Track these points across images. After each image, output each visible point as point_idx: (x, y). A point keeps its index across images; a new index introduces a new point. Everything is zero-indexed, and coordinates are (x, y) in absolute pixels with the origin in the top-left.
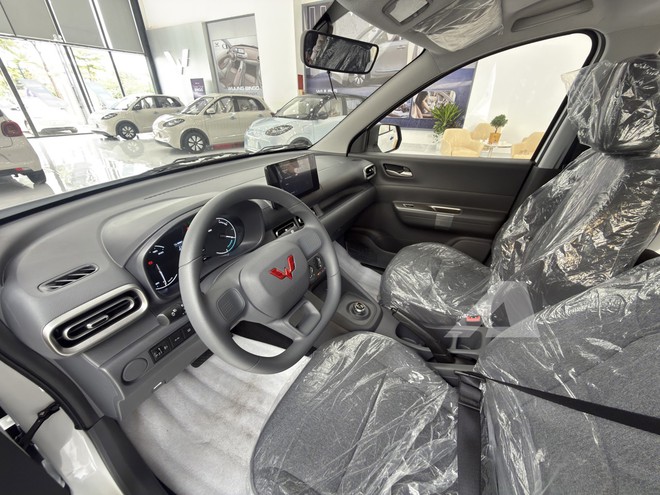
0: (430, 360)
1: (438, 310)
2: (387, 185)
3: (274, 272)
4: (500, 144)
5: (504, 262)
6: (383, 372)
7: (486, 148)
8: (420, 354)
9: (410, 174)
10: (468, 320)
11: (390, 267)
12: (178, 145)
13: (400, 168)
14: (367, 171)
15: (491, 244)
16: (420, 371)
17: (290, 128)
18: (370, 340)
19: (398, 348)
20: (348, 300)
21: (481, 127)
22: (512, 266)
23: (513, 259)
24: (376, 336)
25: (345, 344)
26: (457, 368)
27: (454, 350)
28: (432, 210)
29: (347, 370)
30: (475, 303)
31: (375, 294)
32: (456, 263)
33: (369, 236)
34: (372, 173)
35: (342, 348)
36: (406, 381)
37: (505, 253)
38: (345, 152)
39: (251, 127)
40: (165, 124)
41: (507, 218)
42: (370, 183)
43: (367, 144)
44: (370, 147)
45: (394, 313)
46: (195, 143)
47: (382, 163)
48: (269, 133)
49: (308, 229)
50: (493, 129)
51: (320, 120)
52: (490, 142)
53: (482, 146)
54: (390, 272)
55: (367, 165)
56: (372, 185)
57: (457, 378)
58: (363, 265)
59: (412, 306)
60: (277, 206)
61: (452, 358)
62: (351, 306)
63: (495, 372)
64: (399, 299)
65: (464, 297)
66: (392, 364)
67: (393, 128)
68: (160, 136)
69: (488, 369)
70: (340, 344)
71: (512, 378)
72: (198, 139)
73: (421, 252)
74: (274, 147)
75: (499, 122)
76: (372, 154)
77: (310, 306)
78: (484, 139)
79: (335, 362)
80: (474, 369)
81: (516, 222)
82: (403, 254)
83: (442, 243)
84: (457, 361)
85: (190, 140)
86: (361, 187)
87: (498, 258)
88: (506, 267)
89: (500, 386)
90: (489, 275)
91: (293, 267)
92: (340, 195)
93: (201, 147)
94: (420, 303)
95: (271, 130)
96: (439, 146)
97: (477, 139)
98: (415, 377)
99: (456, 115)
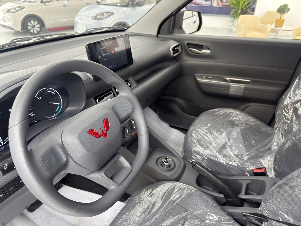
0: (224, 204)
1: (230, 163)
2: (189, 61)
3: (91, 132)
4: (284, 28)
5: (284, 123)
6: (185, 214)
7: (273, 31)
8: (216, 199)
9: (208, 52)
10: (255, 171)
11: (192, 128)
12: (19, 28)
13: (201, 47)
14: (174, 49)
15: (275, 109)
16: (215, 213)
17: (112, 14)
18: (174, 188)
19: (197, 195)
20: (156, 155)
21: (269, 14)
22: (290, 126)
23: (292, 121)
24: (179, 185)
25: (154, 192)
26: (246, 210)
27: (243, 196)
28: (226, 81)
29: (155, 214)
30: (261, 157)
31: (179, 150)
32: (246, 124)
33: (176, 103)
34: (178, 51)
35: (151, 195)
36: (203, 221)
37: (285, 116)
38: (155, 33)
39: (80, 13)
40: (8, 11)
41: (287, 88)
42: (175, 59)
43: (174, 26)
44: (176, 30)
45: (194, 166)
46: (34, 27)
47: (186, 42)
48: (95, 18)
49: (121, 97)
50: (278, 16)
51: (138, 8)
52: (276, 27)
53: (269, 30)
54: (192, 132)
55: (174, 44)
56: (178, 61)
57: (244, 218)
58: (171, 126)
59: (210, 160)
60: (96, 79)
61: (242, 203)
62: (160, 161)
63: (275, 213)
64: (199, 154)
65: (253, 152)
66: (192, 208)
67: (196, 14)
68: (4, 21)
69: (269, 210)
70: (149, 191)
71: (287, 217)
72: (36, 23)
73: (217, 116)
74: (96, 29)
75: (283, 10)
76: (177, 35)
77: (123, 160)
78: (271, 24)
79: (145, 207)
80: (258, 211)
81: (294, 91)
82: (203, 117)
83: (236, 108)
84: (245, 205)
85: (29, 24)
86: (168, 63)
87: (280, 120)
88: (286, 128)
89: (278, 224)
90: (273, 134)
91: (108, 128)
92: (152, 69)
93: (38, 29)
94: (216, 157)
95: (97, 15)
96: (234, 29)
97: (266, 23)
98: (211, 218)
99: (249, 4)
